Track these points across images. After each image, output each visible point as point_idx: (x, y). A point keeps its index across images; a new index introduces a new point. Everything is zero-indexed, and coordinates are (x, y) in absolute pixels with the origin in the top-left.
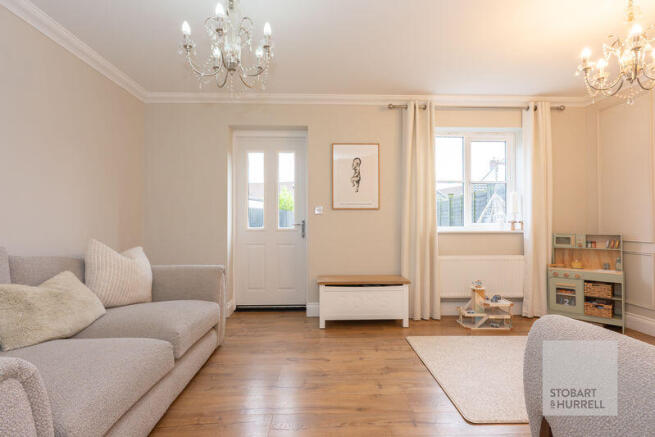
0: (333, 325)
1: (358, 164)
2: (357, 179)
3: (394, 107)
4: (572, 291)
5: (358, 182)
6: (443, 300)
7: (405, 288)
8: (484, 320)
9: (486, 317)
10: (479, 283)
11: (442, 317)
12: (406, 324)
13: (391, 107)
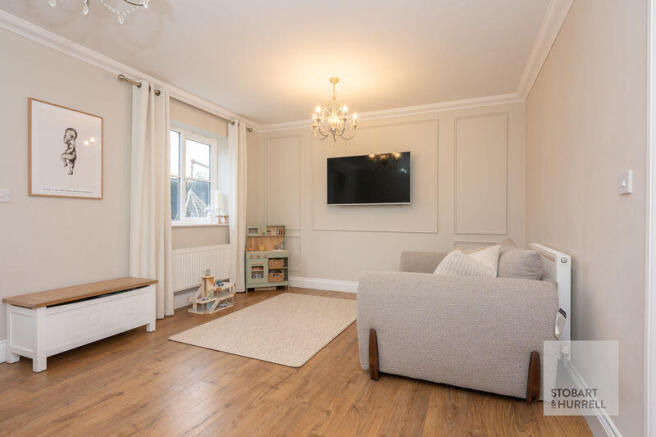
0: (54, 361)
1: (74, 137)
2: (71, 157)
3: (127, 80)
4: (262, 267)
5: (73, 161)
6: (176, 294)
7: (152, 288)
8: (216, 303)
9: (217, 300)
10: (208, 271)
11: (176, 311)
12: (152, 328)
13: (122, 79)
